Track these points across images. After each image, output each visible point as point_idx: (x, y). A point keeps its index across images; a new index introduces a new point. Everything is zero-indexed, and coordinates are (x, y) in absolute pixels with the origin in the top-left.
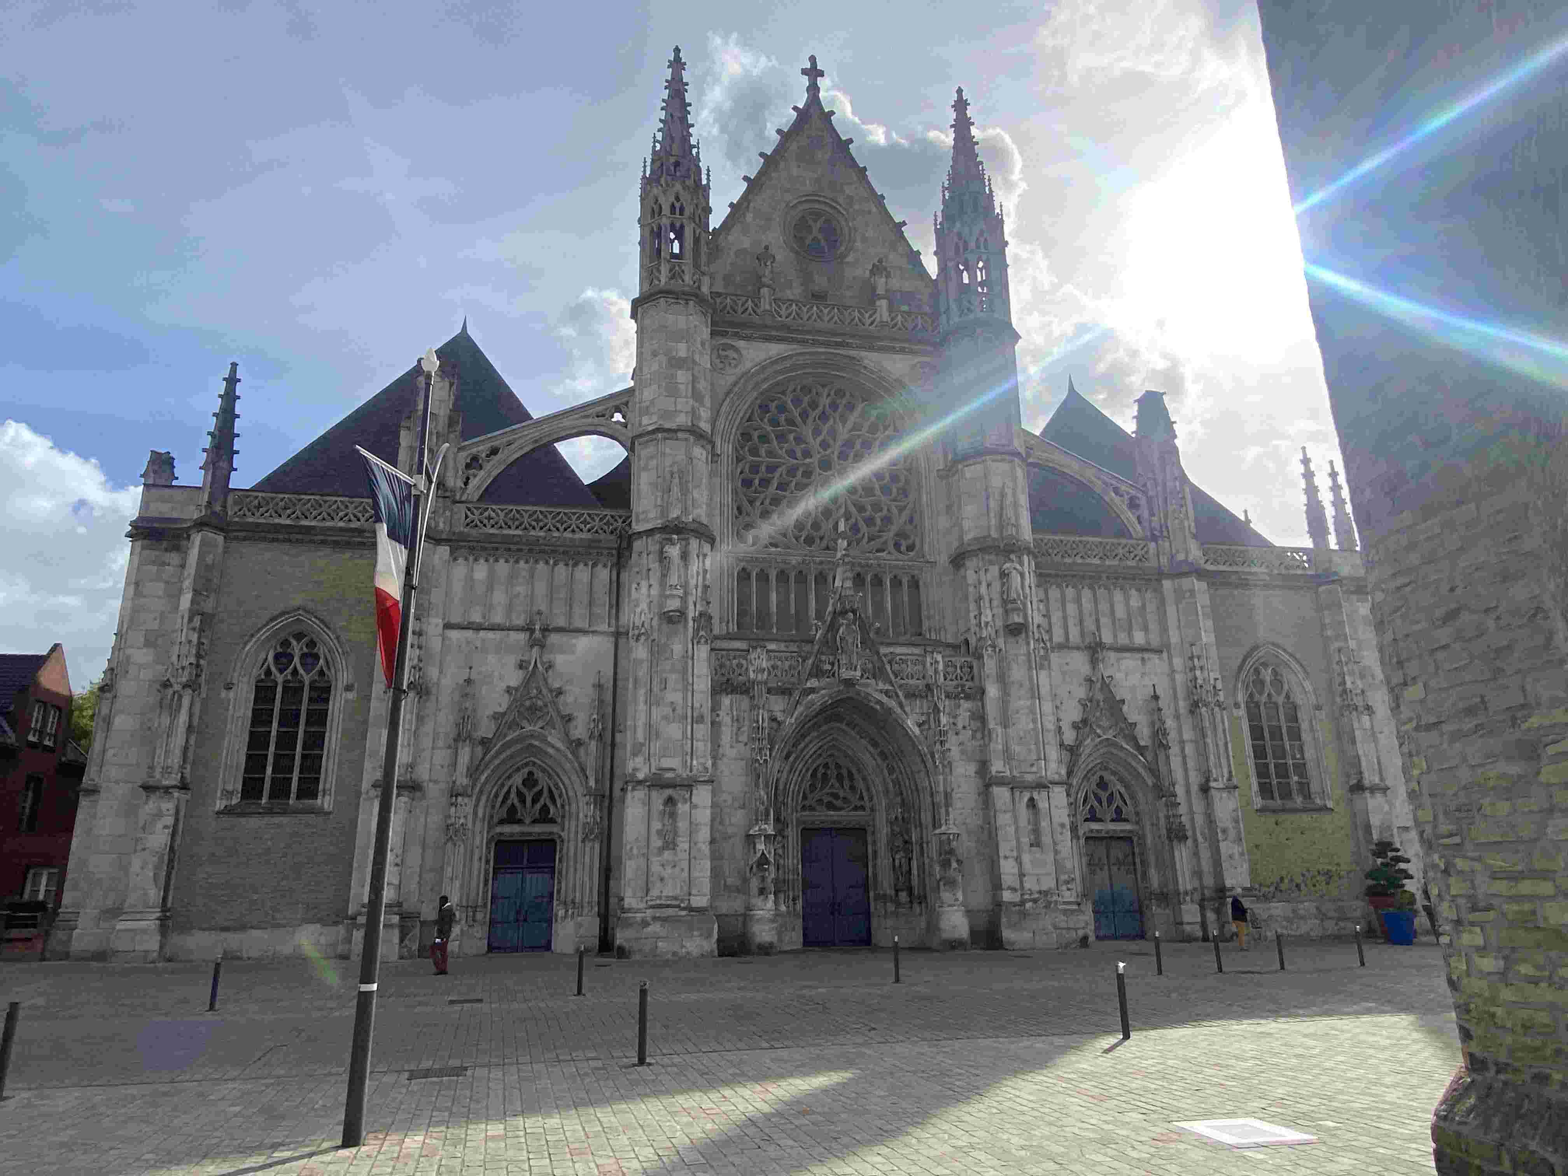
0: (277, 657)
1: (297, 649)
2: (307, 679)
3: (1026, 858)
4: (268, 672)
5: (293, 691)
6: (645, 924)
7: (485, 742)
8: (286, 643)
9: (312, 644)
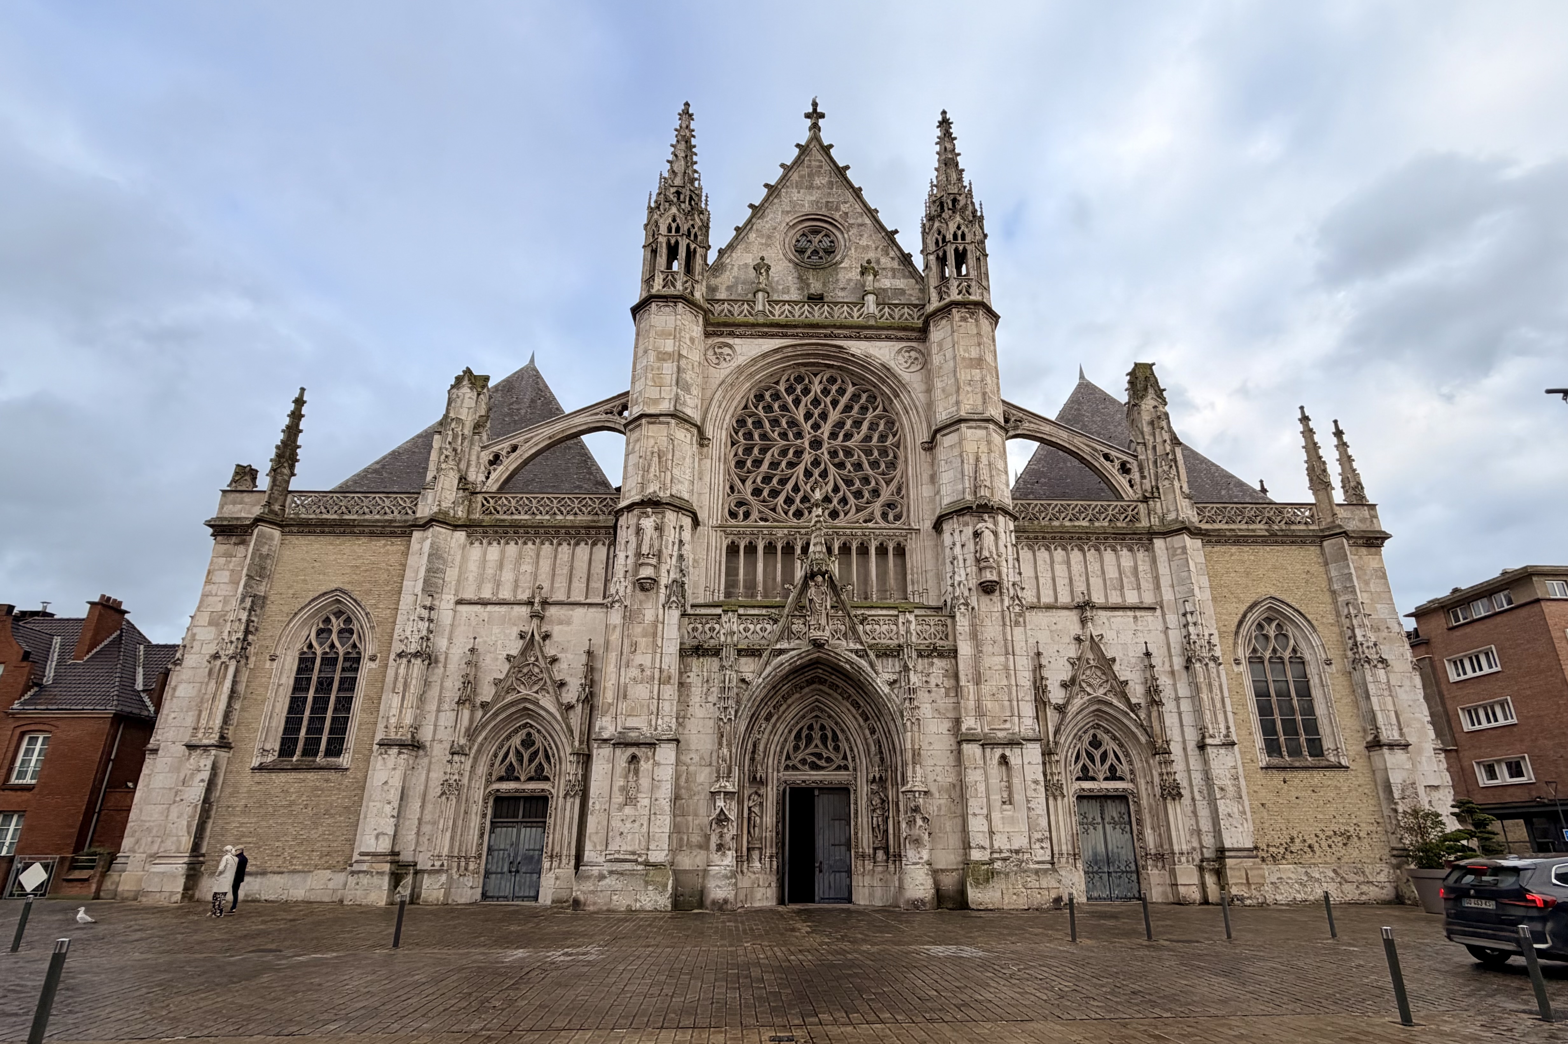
0: (320, 632)
1: (336, 624)
2: (341, 651)
3: (996, 816)
4: (310, 646)
5: (329, 661)
6: (602, 877)
7: (484, 705)
8: (327, 620)
9: (348, 620)
